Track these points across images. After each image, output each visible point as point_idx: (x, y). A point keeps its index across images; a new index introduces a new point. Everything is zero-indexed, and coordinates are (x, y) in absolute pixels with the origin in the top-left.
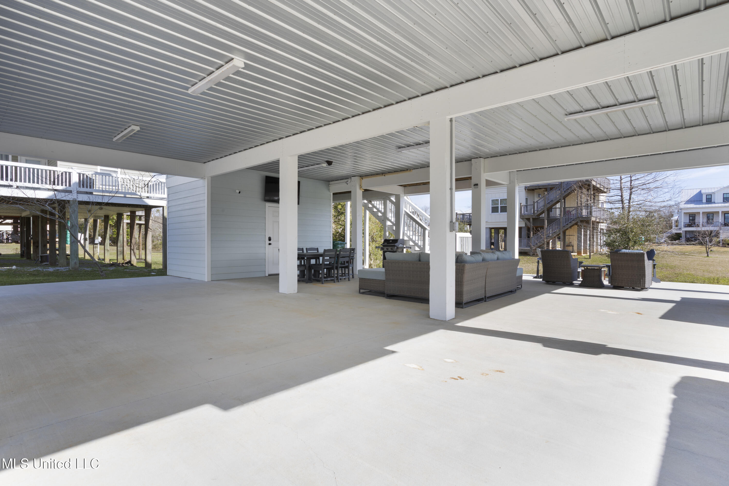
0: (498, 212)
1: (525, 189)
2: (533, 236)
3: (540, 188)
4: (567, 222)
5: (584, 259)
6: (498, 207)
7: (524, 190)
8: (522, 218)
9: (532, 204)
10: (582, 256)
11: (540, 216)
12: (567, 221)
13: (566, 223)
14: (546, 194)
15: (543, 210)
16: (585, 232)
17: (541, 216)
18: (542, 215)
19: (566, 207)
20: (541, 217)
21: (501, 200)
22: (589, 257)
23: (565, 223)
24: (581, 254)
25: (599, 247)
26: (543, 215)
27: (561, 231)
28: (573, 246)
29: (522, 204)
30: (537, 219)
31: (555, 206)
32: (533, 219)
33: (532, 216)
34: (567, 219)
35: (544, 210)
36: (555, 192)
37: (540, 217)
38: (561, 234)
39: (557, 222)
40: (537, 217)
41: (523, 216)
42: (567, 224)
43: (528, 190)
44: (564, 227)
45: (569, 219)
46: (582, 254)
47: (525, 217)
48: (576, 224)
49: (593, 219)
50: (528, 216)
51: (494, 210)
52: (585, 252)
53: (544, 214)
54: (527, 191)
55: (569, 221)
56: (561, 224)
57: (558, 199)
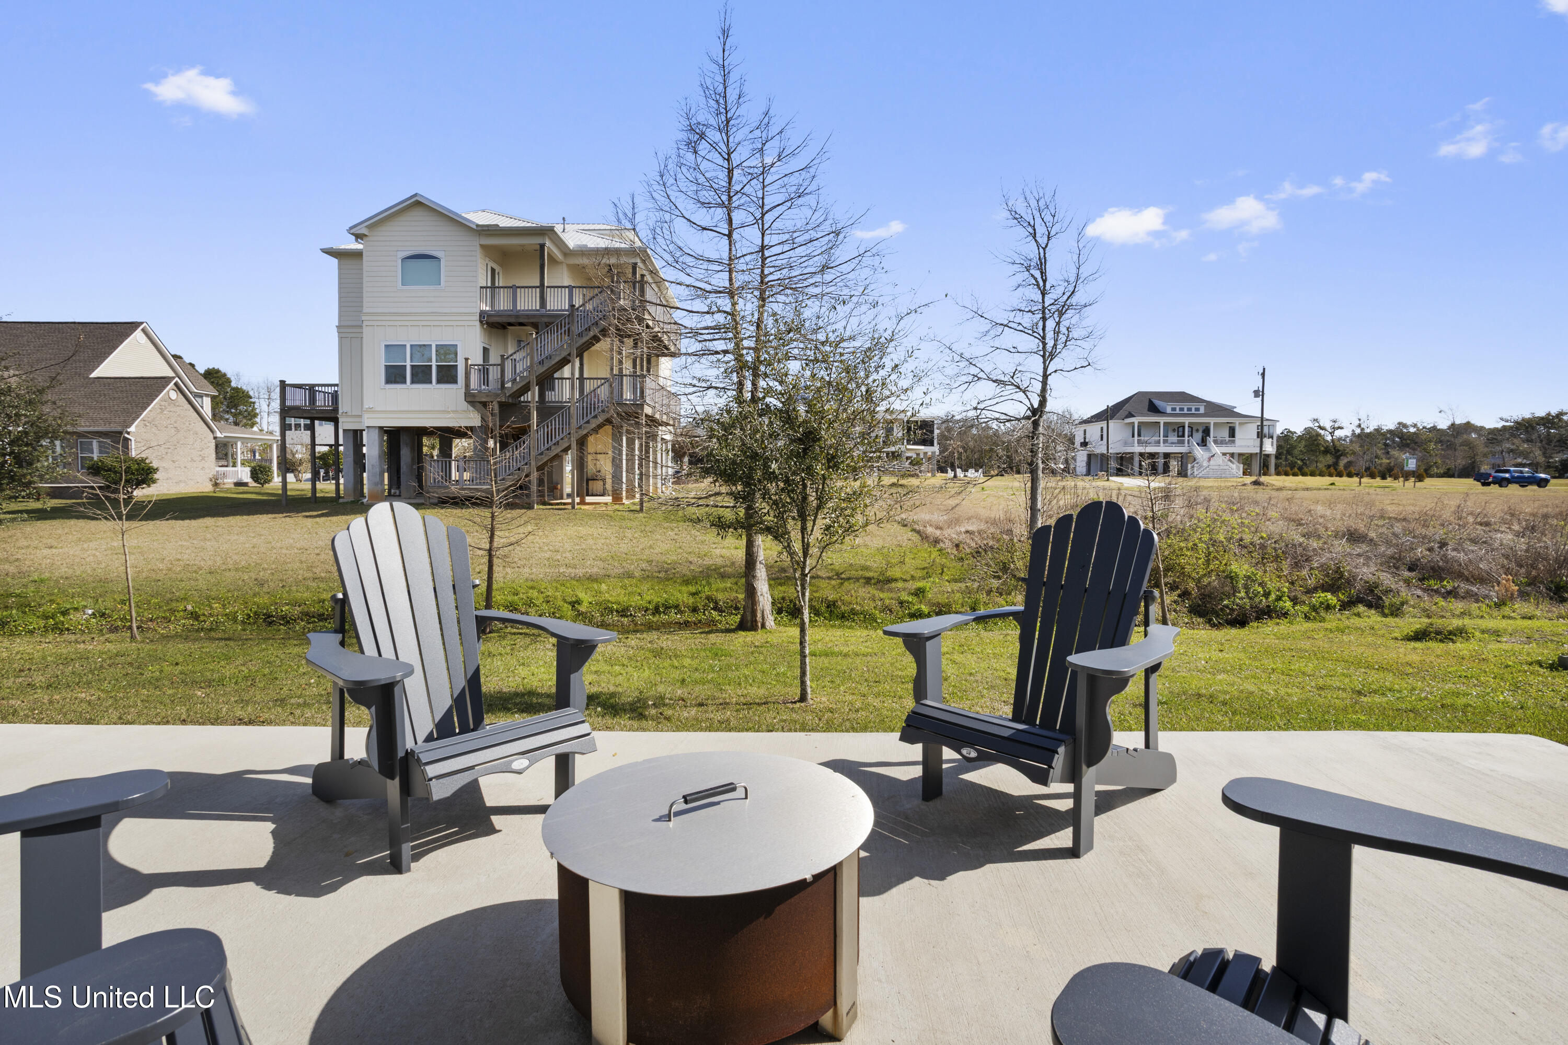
0: (405, 382)
1: (481, 322)
2: (500, 451)
3: (521, 320)
4: (587, 416)
5: (627, 513)
6: (405, 366)
7: (478, 323)
8: (470, 399)
9: (499, 362)
10: (624, 504)
11: (520, 396)
12: (587, 413)
13: (585, 420)
14: (534, 336)
15: (527, 381)
16: (631, 443)
17: (522, 399)
18: (526, 395)
19: (585, 376)
20: (523, 402)
21: (411, 346)
22: (638, 508)
23: (583, 418)
24: (622, 499)
25: (659, 482)
26: (528, 397)
27: (572, 439)
28: (604, 480)
29: (470, 362)
30: (513, 405)
31: (560, 371)
32: (501, 405)
33: (497, 395)
34: (587, 408)
35: (529, 382)
36: (557, 336)
37: (520, 402)
38: (572, 447)
39: (563, 415)
40: (510, 401)
41: (474, 395)
42: (588, 422)
43: (487, 323)
44: (580, 427)
45: (591, 408)
46: (624, 501)
47: (478, 399)
48: (609, 421)
49: (648, 410)
50: (487, 396)
51: (394, 375)
52: (631, 495)
53: (529, 393)
54: (485, 326)
55: (591, 413)
56: (571, 421)
57: (564, 354)
